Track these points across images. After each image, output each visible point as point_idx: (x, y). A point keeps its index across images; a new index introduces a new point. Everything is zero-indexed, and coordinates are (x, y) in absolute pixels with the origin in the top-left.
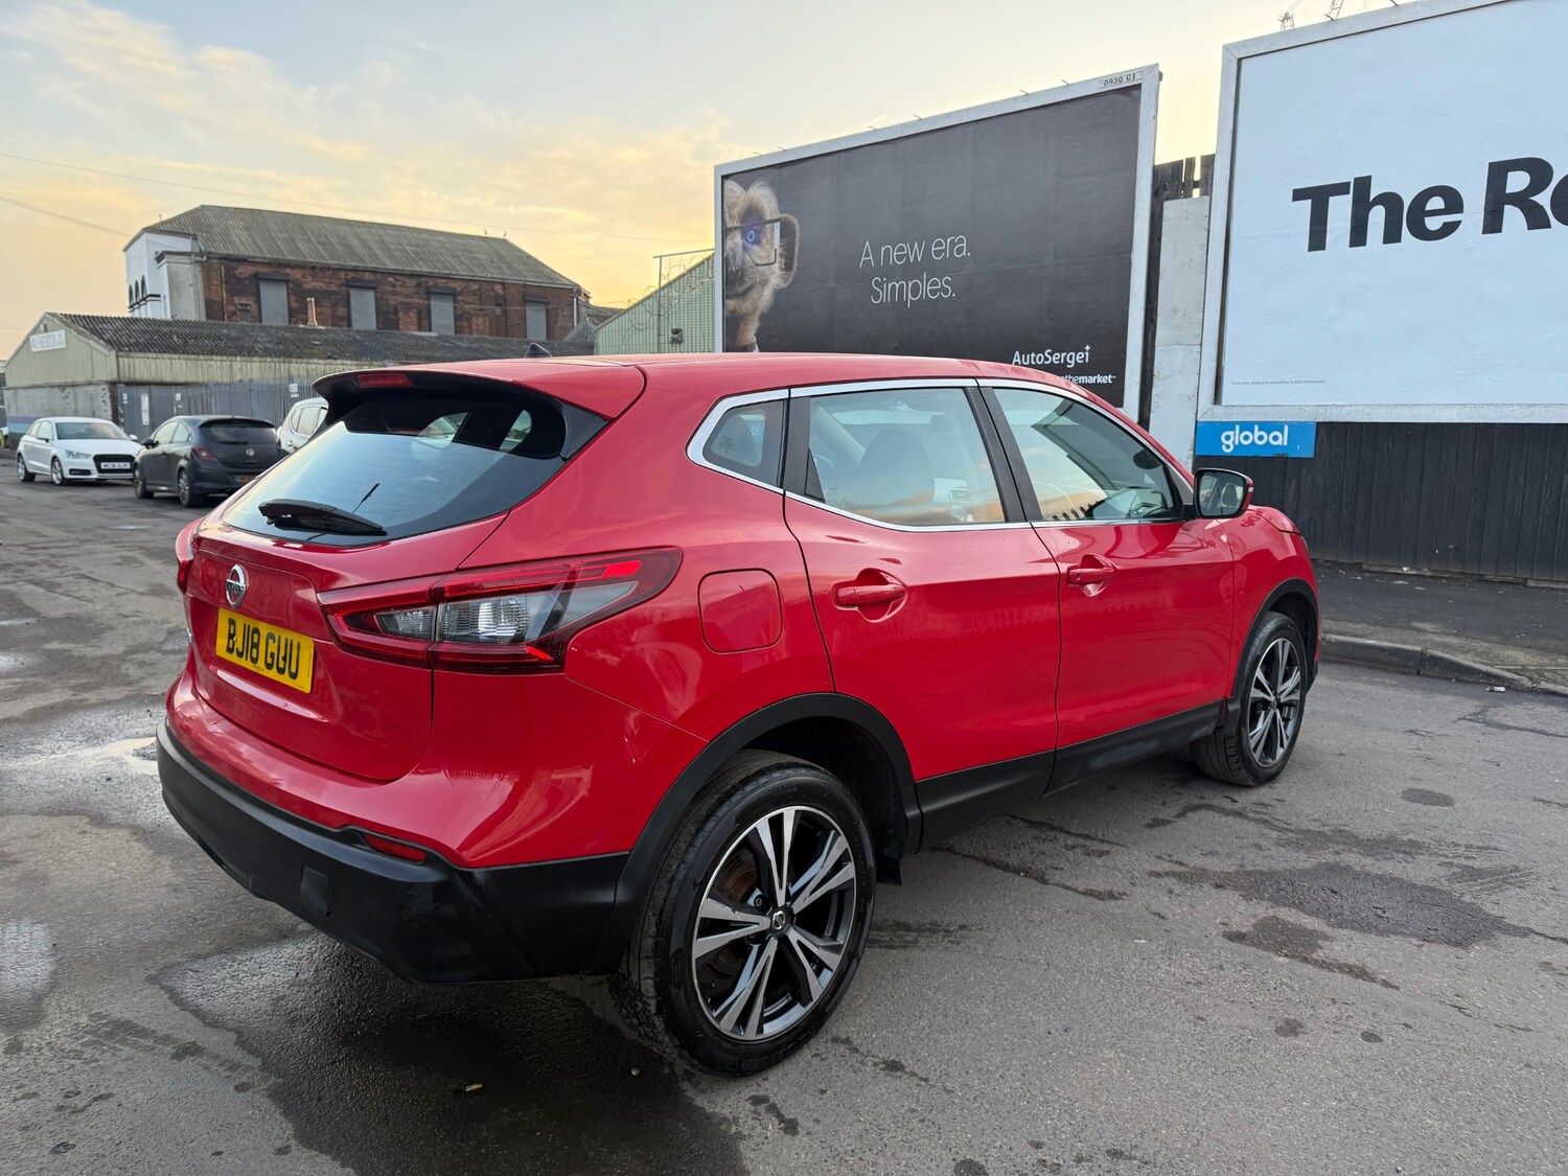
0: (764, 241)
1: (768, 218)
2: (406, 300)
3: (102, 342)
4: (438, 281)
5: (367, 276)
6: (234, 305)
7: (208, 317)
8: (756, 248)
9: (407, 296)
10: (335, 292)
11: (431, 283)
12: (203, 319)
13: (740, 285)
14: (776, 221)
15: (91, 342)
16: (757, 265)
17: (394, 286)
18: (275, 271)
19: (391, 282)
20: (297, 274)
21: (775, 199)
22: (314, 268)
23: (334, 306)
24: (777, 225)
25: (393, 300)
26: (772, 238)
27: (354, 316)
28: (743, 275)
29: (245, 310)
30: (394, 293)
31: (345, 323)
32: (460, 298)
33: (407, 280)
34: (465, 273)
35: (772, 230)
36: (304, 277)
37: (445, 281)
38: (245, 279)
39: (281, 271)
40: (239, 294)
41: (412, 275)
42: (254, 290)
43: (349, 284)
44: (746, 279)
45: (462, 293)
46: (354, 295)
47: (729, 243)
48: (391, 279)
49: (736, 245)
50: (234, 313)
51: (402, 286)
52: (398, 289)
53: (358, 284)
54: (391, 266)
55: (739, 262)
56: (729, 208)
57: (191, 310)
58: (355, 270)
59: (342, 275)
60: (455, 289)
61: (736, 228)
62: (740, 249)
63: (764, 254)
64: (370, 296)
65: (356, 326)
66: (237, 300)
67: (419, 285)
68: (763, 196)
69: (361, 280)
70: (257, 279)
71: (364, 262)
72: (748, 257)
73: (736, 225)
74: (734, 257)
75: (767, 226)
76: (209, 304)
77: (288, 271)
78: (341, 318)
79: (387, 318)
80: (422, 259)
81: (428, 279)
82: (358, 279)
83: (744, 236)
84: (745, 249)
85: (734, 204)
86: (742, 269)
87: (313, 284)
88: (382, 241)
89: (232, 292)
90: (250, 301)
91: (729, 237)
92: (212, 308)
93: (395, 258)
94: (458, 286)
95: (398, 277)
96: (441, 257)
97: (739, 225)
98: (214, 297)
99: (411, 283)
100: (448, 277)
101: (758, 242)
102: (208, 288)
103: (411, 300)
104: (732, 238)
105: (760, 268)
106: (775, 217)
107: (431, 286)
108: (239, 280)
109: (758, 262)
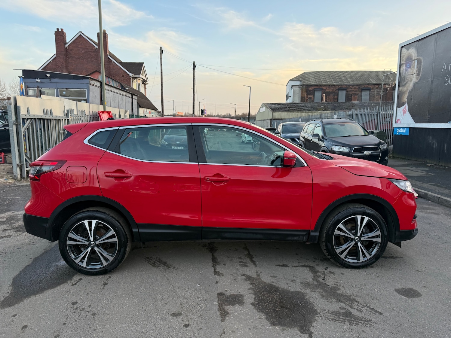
0: (412, 67)
1: (414, 59)
2: (355, 93)
3: (271, 109)
4: (365, 86)
5: (344, 86)
6: (308, 98)
7: (301, 101)
8: (409, 69)
9: (355, 91)
10: (334, 92)
11: (363, 87)
12: (300, 102)
13: (404, 82)
14: (417, 59)
15: (269, 110)
16: (409, 75)
17: (352, 89)
18: (319, 87)
19: (351, 88)
20: (325, 88)
21: (416, 52)
22: (330, 86)
23: (334, 96)
24: (416, 61)
25: (351, 93)
26: (414, 65)
27: (339, 98)
28: (405, 79)
29: (310, 98)
30: (351, 91)
31: (336, 100)
32: (372, 91)
33: (356, 87)
34: (374, 82)
35: (415, 62)
36: (326, 88)
37: (367, 86)
38: (311, 90)
39: (321, 87)
40: (309, 95)
41: (357, 85)
42: (313, 93)
43: (339, 90)
44: (406, 80)
45: (372, 89)
46: (340, 93)
47: (402, 69)
48: (351, 87)
49: (404, 69)
50: (308, 100)
51: (354, 88)
52: (353, 89)
53: (341, 89)
54: (351, 83)
55: (404, 75)
56: (402, 57)
57: (297, 100)
58: (341, 85)
59: (337, 87)
60: (370, 88)
61: (404, 64)
62: (404, 70)
63: (411, 71)
64: (344, 92)
65: (339, 101)
66: (308, 96)
67: (359, 88)
68: (413, 52)
69: (342, 88)
70: (314, 90)
71: (344, 82)
72: (407, 73)
73: (404, 62)
74: (403, 73)
75: (413, 62)
76: (302, 98)
77: (323, 87)
78: (335, 99)
79: (349, 98)
80: (362, 80)
81: (362, 86)
82: (341, 88)
83: (406, 66)
84: (406, 70)
85: (405, 55)
86: (405, 77)
87: (329, 90)
88: (351, 76)
89: (308, 94)
90: (312, 96)
91: (402, 67)
92: (303, 99)
93: (353, 80)
94: (371, 87)
95: (353, 86)
96: (368, 79)
97: (405, 62)
98: (303, 96)
99: (357, 87)
100: (368, 85)
101: (410, 67)
102: (302, 94)
103: (356, 93)
104: (403, 67)
105: (410, 76)
106: (416, 58)
107: (363, 88)
108: (310, 91)
109: (409, 74)
